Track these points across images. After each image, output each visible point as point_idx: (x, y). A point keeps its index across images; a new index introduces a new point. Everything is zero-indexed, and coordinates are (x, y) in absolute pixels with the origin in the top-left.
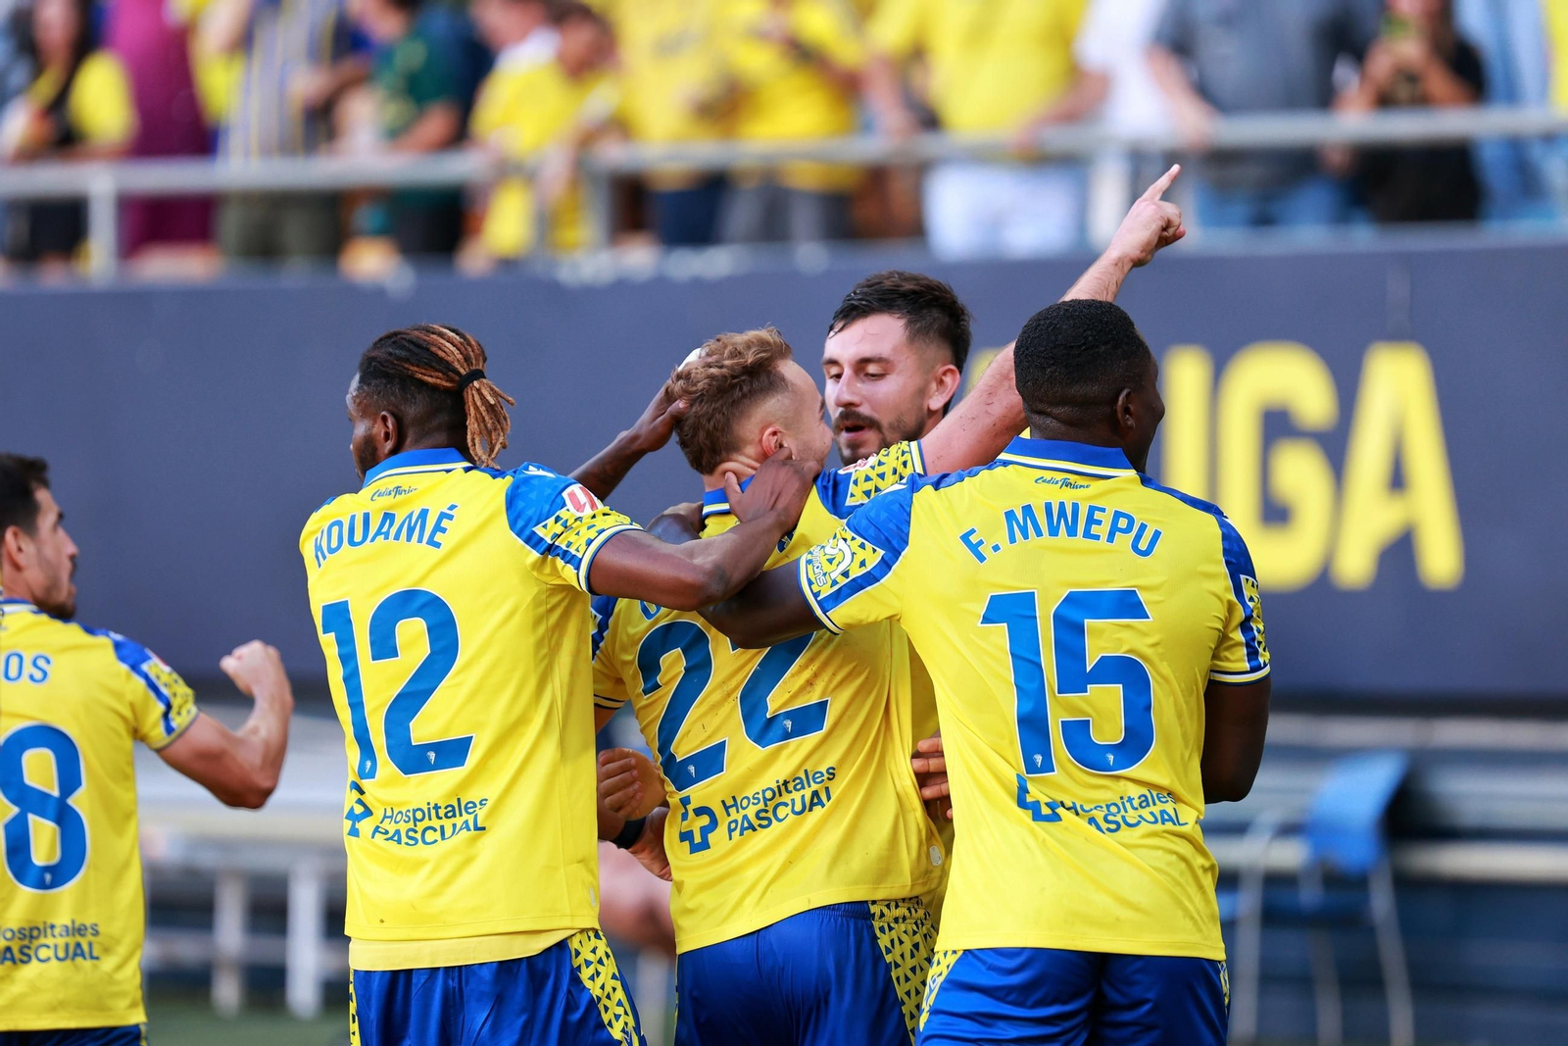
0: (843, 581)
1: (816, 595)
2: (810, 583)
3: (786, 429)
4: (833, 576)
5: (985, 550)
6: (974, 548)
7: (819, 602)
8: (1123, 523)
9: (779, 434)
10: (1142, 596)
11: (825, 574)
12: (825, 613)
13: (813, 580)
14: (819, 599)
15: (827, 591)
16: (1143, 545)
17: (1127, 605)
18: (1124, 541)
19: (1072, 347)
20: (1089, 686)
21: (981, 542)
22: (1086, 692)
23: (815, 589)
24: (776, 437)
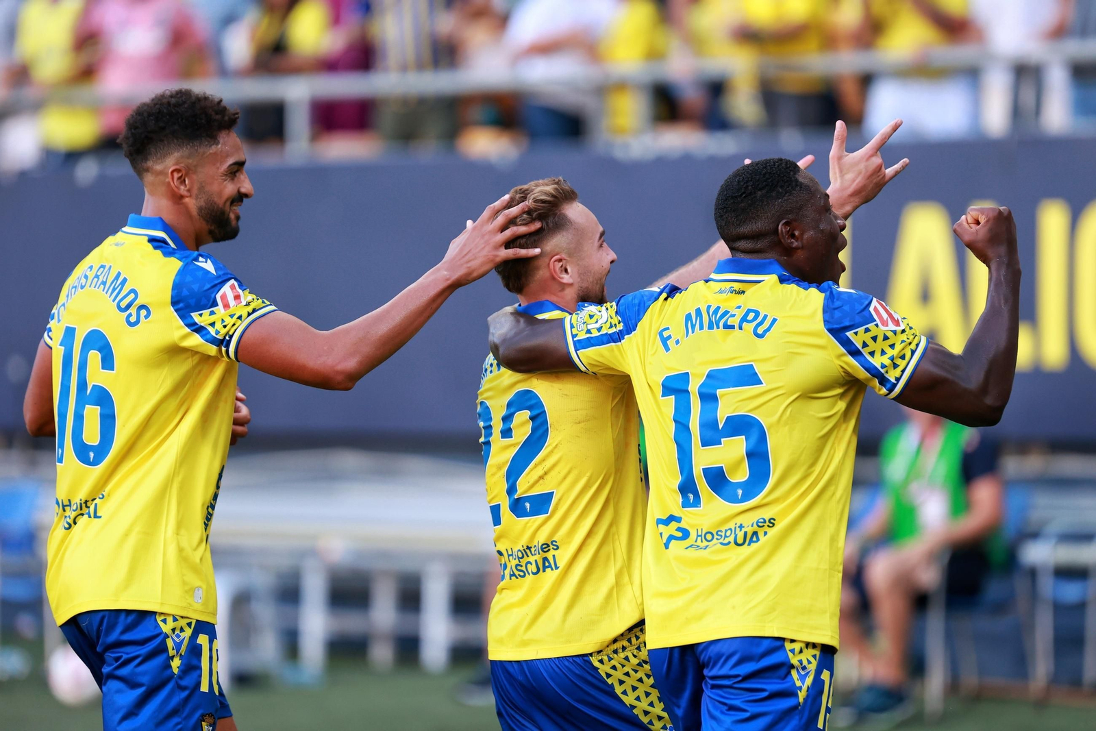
0: (595, 334)
1: (574, 336)
2: (572, 327)
3: (569, 257)
4: (589, 327)
5: (670, 343)
6: (665, 341)
7: (574, 343)
8: (751, 316)
9: (564, 261)
10: (758, 369)
11: (584, 323)
12: (576, 351)
13: (575, 326)
14: (575, 339)
15: (582, 336)
16: (760, 331)
17: (747, 376)
18: (749, 327)
19: (736, 197)
20: (722, 440)
21: (670, 337)
22: (721, 444)
23: (575, 331)
24: (561, 264)
